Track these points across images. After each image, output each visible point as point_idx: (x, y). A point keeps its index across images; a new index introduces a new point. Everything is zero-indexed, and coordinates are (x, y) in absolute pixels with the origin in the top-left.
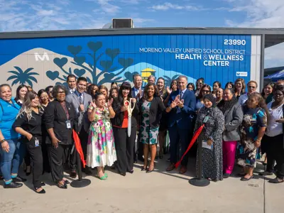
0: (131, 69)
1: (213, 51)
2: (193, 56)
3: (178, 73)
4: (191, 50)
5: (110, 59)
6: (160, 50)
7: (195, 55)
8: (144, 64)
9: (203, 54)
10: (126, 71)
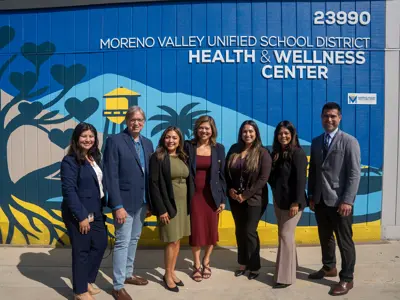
0: (80, 92)
1: (286, 41)
2: (232, 55)
3: (195, 99)
4: (229, 40)
5: (32, 68)
6: (150, 41)
7: (238, 52)
8: (110, 78)
9: (259, 49)
10: (69, 95)
